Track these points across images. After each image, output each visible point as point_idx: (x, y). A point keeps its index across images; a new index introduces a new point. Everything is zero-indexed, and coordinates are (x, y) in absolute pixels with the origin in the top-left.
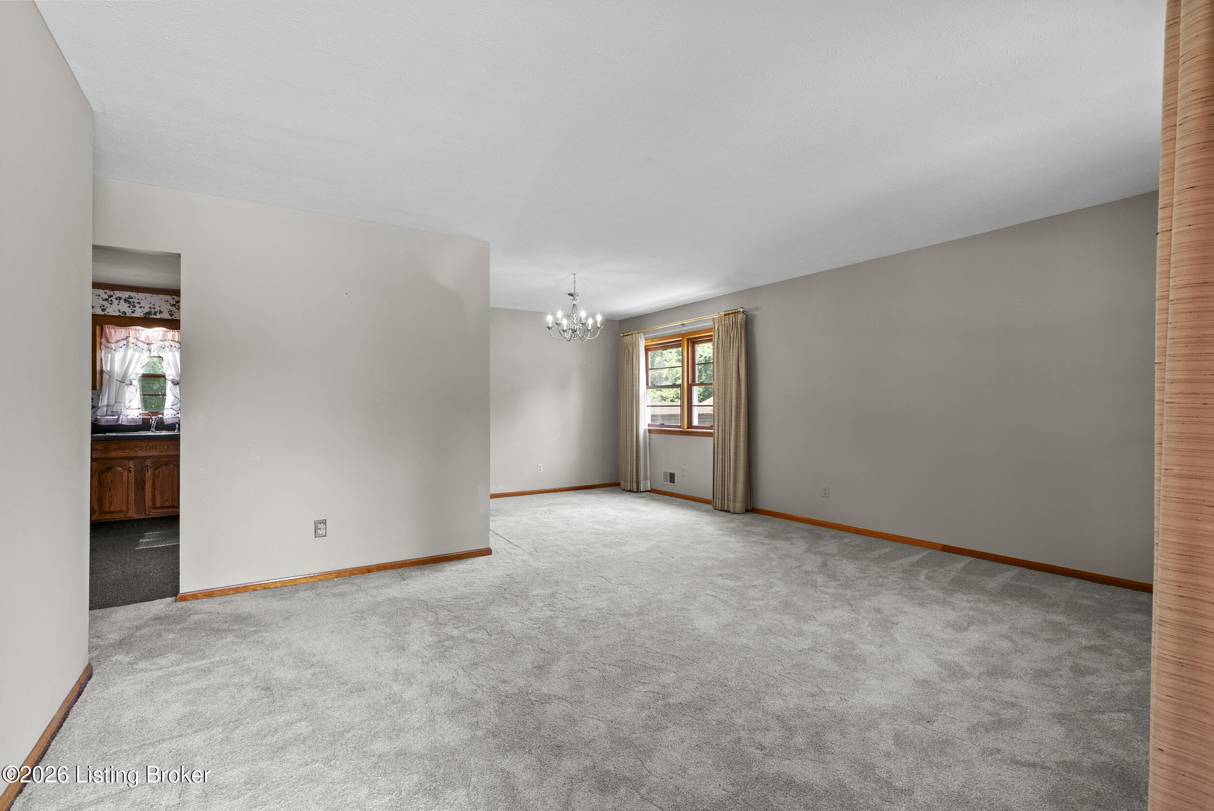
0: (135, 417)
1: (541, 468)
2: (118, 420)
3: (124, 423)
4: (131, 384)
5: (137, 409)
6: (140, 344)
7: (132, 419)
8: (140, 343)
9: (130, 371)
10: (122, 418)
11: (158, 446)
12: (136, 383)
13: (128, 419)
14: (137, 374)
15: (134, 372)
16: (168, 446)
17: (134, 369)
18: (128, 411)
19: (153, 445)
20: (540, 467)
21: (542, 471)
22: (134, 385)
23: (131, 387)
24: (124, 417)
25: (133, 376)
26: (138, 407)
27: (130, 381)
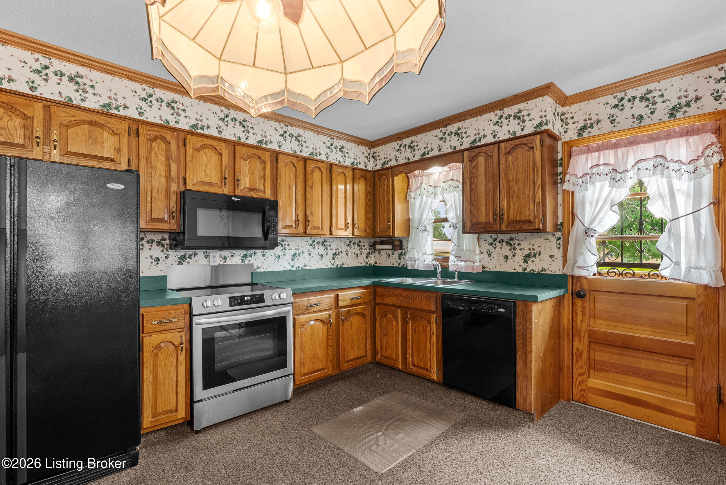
0: (429, 263)
3: (420, 269)
4: (426, 230)
5: (430, 255)
6: (430, 189)
7: (428, 264)
8: (429, 187)
9: (425, 217)
10: (418, 264)
12: (430, 228)
13: (424, 264)
15: (428, 218)
16: (422, 299)
17: (428, 214)
18: (425, 256)
22: (428, 231)
23: (426, 233)
24: (420, 262)
25: (427, 222)
26: (431, 253)
27: (424, 227)
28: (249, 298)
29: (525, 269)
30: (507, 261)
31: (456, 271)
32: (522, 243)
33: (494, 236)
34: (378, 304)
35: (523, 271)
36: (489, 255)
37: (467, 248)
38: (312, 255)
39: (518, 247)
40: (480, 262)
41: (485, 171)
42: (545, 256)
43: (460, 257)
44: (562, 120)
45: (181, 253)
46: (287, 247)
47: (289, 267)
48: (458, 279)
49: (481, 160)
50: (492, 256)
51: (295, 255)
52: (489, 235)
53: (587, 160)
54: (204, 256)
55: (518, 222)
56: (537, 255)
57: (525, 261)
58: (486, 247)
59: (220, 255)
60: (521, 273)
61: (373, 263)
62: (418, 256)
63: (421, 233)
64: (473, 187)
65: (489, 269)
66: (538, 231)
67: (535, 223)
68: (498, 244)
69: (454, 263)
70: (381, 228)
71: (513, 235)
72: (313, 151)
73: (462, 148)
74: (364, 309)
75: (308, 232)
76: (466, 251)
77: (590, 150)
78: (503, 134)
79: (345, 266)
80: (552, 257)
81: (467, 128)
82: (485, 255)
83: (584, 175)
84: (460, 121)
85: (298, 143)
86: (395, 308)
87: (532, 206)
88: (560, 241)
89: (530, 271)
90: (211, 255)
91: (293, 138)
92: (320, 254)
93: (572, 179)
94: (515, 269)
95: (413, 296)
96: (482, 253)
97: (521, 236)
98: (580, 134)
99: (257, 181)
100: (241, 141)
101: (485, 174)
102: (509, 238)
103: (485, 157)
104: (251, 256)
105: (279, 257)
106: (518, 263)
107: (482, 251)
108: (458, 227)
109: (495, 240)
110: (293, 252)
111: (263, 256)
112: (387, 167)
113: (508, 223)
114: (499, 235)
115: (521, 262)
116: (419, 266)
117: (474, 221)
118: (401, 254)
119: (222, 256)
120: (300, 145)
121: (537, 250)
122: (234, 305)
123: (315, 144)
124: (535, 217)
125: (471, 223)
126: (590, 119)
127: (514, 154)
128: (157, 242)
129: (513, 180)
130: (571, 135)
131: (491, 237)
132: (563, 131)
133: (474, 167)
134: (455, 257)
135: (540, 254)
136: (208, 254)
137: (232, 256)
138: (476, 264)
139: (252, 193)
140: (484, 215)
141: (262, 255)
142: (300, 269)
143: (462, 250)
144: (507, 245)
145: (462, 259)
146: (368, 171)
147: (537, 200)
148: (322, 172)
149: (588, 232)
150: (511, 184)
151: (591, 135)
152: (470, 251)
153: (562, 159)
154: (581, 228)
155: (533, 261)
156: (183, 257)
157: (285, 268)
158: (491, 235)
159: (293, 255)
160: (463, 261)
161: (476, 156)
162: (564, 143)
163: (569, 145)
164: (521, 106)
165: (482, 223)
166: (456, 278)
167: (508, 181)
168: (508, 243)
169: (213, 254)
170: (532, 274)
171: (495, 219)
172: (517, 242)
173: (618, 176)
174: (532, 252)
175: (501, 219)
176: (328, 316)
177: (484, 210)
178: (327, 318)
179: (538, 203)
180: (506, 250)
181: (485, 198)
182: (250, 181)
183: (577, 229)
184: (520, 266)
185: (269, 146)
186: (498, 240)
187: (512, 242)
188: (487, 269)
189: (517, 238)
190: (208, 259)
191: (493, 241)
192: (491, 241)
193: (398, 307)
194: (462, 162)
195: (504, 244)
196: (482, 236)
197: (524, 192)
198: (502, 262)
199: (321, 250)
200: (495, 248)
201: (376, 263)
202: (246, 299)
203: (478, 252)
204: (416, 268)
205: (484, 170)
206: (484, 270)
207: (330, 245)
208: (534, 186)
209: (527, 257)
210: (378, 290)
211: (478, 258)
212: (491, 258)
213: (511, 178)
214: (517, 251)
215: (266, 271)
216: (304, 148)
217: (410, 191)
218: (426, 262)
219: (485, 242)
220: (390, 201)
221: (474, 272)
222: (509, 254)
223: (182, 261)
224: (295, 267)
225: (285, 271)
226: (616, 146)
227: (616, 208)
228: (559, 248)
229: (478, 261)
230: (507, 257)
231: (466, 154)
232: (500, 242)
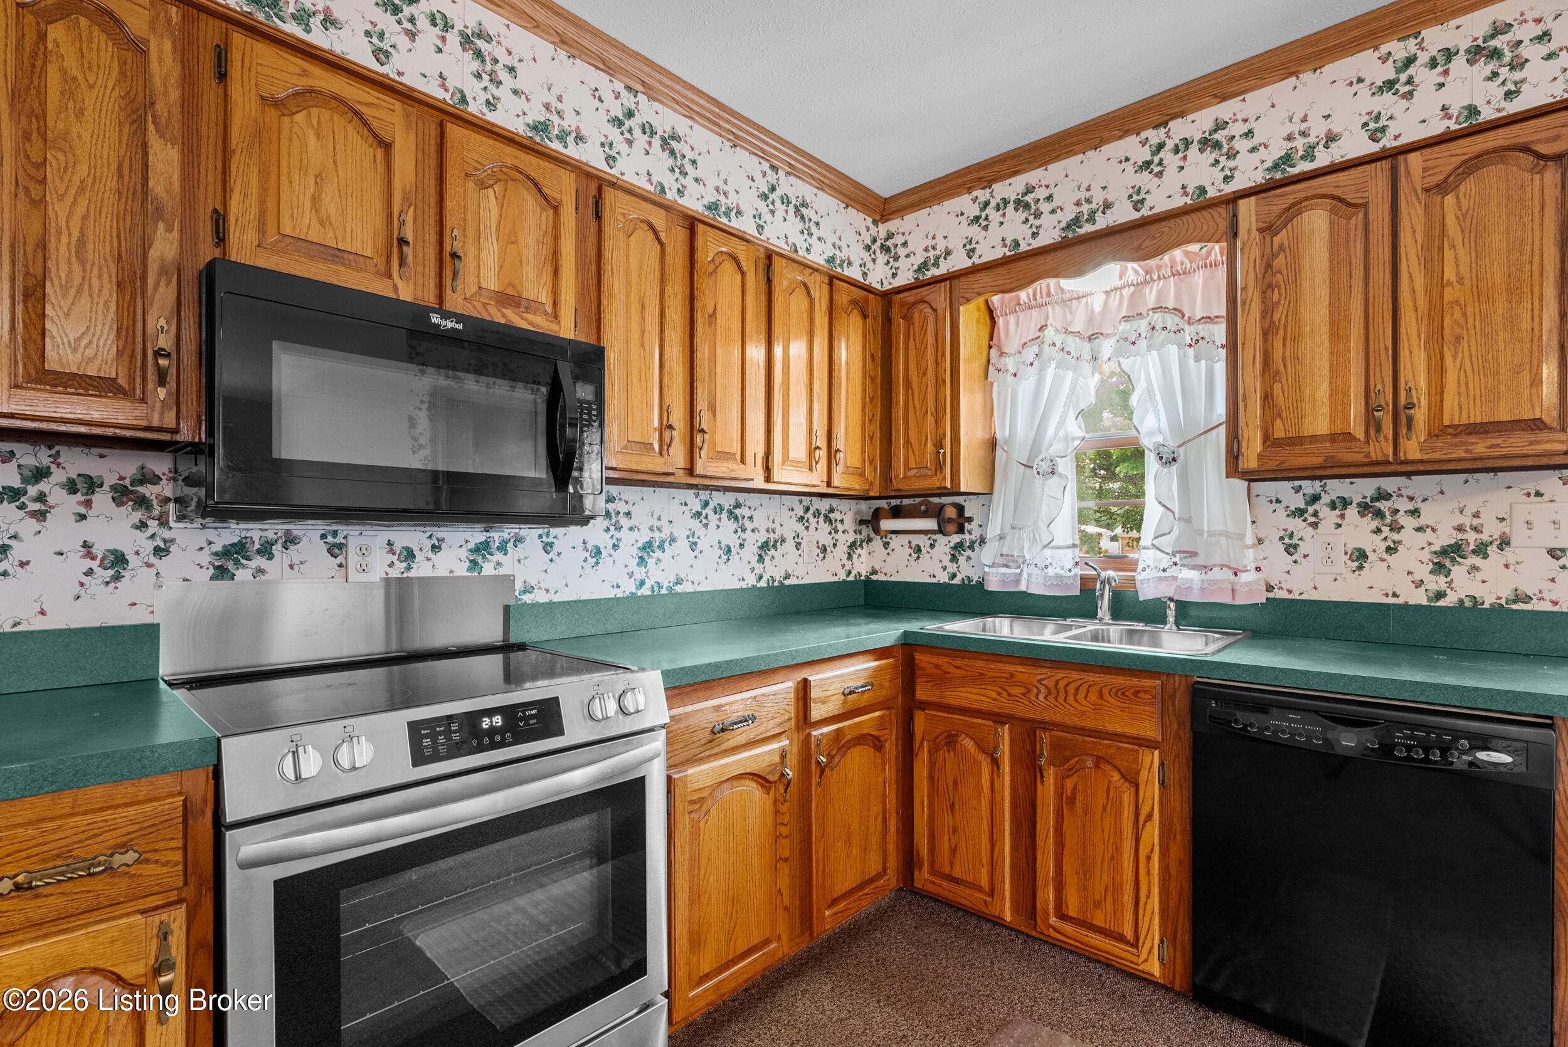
0: (1062, 572)
2: (1018, 582)
3: (1036, 590)
4: (1053, 473)
5: (1068, 547)
6: (1072, 343)
7: (1058, 577)
8: (1070, 339)
9: (1050, 431)
10: (1029, 575)
11: (1071, 689)
12: (1066, 467)
13: (1046, 577)
14: (1067, 439)
15: (1061, 434)
16: (1101, 697)
17: (1061, 423)
18: (1048, 552)
19: (1057, 682)
22: (1060, 475)
23: (1054, 481)
24: (1032, 568)
25: (1057, 448)
26: (1070, 542)
27: (1049, 463)
28: (498, 720)
29: (1440, 595)
30: (1360, 568)
31: (1171, 599)
32: (1424, 508)
33: (1310, 487)
34: (923, 706)
35: (1430, 600)
36: (1291, 549)
37: (1218, 526)
38: (699, 547)
39: (1408, 522)
40: (1258, 569)
41: (1331, 261)
42: (1528, 551)
43: (1194, 554)
45: (229, 534)
46: (623, 521)
47: (629, 587)
48: (1177, 624)
49: (1315, 221)
50: (1303, 549)
51: (648, 547)
52: (1290, 484)
54: (324, 548)
55: (1481, 429)
56: (1492, 549)
57: (1440, 569)
58: (1280, 521)
59: (390, 543)
60: (1418, 607)
61: (864, 574)
62: (1030, 549)
63: (1038, 481)
64: (1276, 317)
65: (1290, 592)
68: (1325, 512)
69: (1162, 574)
70: (912, 464)
71: (1389, 484)
72: (718, 197)
73: (1232, 187)
74: (881, 723)
75: (699, 470)
76: (1212, 533)
78: (1416, 123)
79: (793, 581)
80: (1557, 554)
81: (1252, 120)
82: (1276, 548)
84: (1224, 98)
85: (670, 162)
86: (990, 723)
89: (1461, 601)
90: (353, 543)
91: (653, 140)
92: (723, 546)
94: (1395, 595)
95: (1062, 685)
96: (1263, 541)
97: (1421, 484)
99: (530, 271)
100: (469, 109)
101: (1331, 270)
102: (1370, 493)
103: (1333, 211)
104: (503, 548)
105: (598, 552)
106: (1409, 573)
107: (1260, 536)
108: (1180, 460)
109: (1315, 498)
110: (644, 537)
111: (544, 548)
112: (934, 277)
113: (1431, 435)
115: (1423, 572)
116: (1034, 584)
117: (1279, 433)
118: (959, 547)
119: (397, 548)
120: (677, 170)
121: (1492, 530)
122: (436, 758)
123: (723, 176)
125: (1266, 438)
127: (1469, 186)
128: (113, 488)
129: (1461, 280)
131: (1298, 490)
133: (1281, 248)
135: (1504, 543)
136: (340, 539)
137: (435, 548)
138: (1244, 577)
139: (509, 312)
140: (1325, 410)
141: (541, 545)
142: (664, 591)
143: (1200, 532)
144: (1362, 515)
145: (1199, 561)
146: (868, 289)
148: (743, 274)
150: (1449, 295)
152: (1226, 534)
155: (1474, 569)
156: (237, 551)
157: (616, 590)
158: (1297, 483)
159: (643, 548)
161: (1293, 211)
164: (1505, 10)
165: (1314, 439)
166: (1171, 619)
167: (1437, 284)
168: (1365, 508)
169: (362, 541)
170: (1470, 610)
171: (1375, 424)
172: (1404, 505)
174: (1471, 536)
175: (1403, 421)
176: (777, 759)
178: (775, 765)
180: (1359, 531)
181: (1332, 353)
182: (501, 267)
184: (1419, 584)
185: (573, 151)
186: (1326, 499)
187: (1383, 505)
188: (1282, 594)
189: (1404, 492)
190: (340, 559)
191: (1307, 504)
192: (1298, 502)
193: (999, 718)
194: (1231, 237)
195: (1352, 512)
198: (1344, 570)
199: (727, 531)
200: (1315, 525)
201: (874, 572)
202: (486, 723)
203: (1249, 540)
204: (1023, 587)
205: (1325, 255)
206: (1271, 595)
207: (751, 518)
209: (1449, 555)
210: (921, 658)
211: (1249, 558)
212: (1295, 557)
213: (1449, 274)
214: (1407, 536)
215: (557, 598)
216: (688, 181)
217: (1002, 354)
218: (1051, 571)
219: (1275, 506)
220: (944, 381)
221: (1240, 601)
222: (1372, 543)
223: (230, 566)
224: (648, 585)
225: (617, 600)
229: (1252, 566)
230: (1361, 556)
231: (1247, 209)
232: (1333, 506)
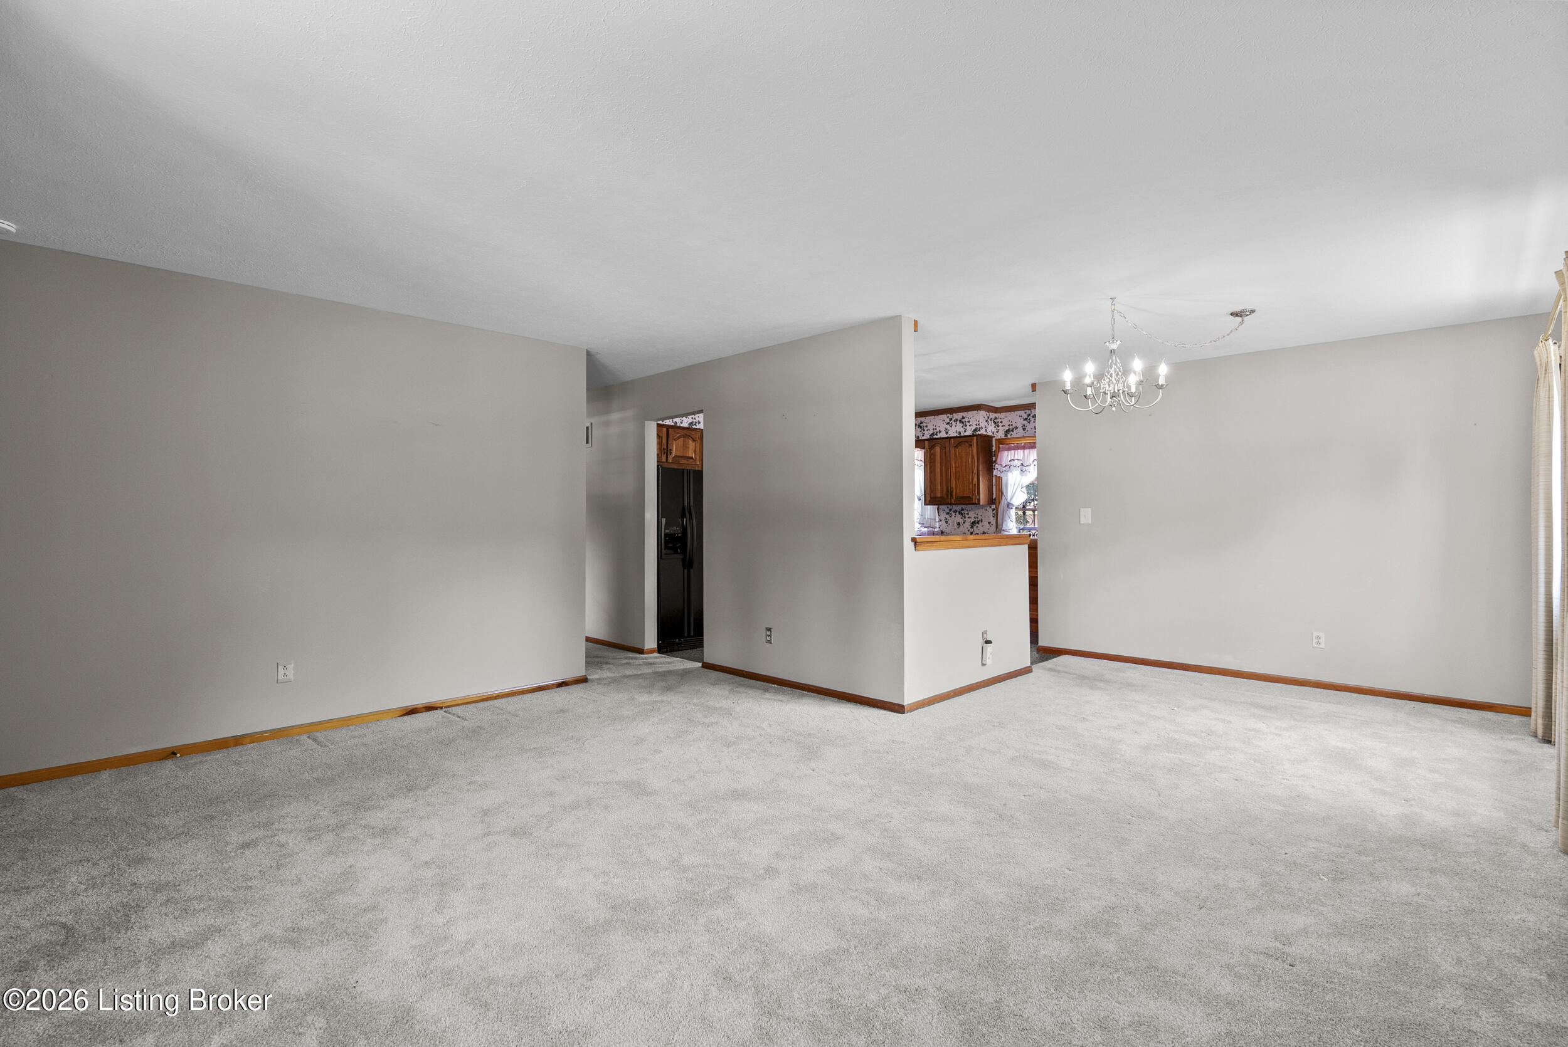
1: (1322, 641)
20: (1318, 637)
21: (1323, 646)
30: (959, 527)
32: (970, 513)
33: (950, 507)
36: (947, 522)
37: (929, 517)
39: (967, 516)
41: (940, 458)
42: (985, 523)
43: (923, 524)
44: (995, 423)
49: (938, 449)
53: (1008, 455)
55: (962, 498)
56: (980, 522)
57: (972, 527)
58: (944, 516)
64: (932, 469)
66: (975, 504)
67: (972, 499)
71: (964, 507)
73: (924, 438)
76: (928, 519)
77: (1009, 449)
78: (952, 433)
80: (989, 523)
82: (944, 522)
83: (1005, 466)
87: (971, 486)
88: (995, 512)
93: (999, 467)
96: (941, 521)
97: (969, 507)
98: (1006, 435)
101: (940, 460)
102: (960, 509)
103: (941, 448)
106: (967, 528)
107: (941, 519)
109: (951, 510)
113: (957, 497)
114: (954, 506)
115: (969, 528)
117: (932, 496)
121: (980, 518)
124: (973, 494)
125: (928, 496)
126: (1012, 425)
127: (960, 447)
129: (959, 466)
130: (1001, 435)
131: (948, 508)
132: (996, 431)
133: (933, 453)
134: (919, 524)
135: (982, 521)
138: (936, 530)
140: (939, 491)
143: (925, 518)
147: (974, 483)
149: (1009, 505)
150: (958, 469)
151: (1012, 436)
152: (931, 519)
153: (995, 452)
154: (1006, 502)
155: (977, 527)
158: (947, 506)
160: (925, 527)
161: (934, 446)
162: (996, 440)
163: (1000, 442)
164: (964, 414)
165: (938, 497)
167: (956, 467)
168: (960, 513)
171: (947, 495)
172: (966, 512)
173: (1024, 468)
174: (977, 519)
175: (952, 495)
177: (939, 488)
179: (975, 485)
180: (959, 518)
181: (940, 479)
183: (1004, 502)
184: (969, 530)
187: (963, 512)
189: (966, 509)
191: (949, 511)
192: (947, 511)
194: (924, 448)
195: (957, 513)
196: (941, 507)
197: (966, 476)
198: (956, 528)
200: (951, 517)
203: (937, 520)
208: (973, 473)
209: (973, 523)
211: (937, 525)
214: (967, 519)
219: (944, 511)
222: (961, 521)
226: (1024, 448)
227: (1024, 489)
228: (994, 517)
229: (938, 527)
230: (959, 524)
231: (926, 442)
232: (954, 512)
